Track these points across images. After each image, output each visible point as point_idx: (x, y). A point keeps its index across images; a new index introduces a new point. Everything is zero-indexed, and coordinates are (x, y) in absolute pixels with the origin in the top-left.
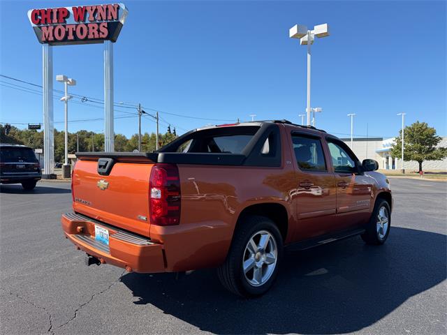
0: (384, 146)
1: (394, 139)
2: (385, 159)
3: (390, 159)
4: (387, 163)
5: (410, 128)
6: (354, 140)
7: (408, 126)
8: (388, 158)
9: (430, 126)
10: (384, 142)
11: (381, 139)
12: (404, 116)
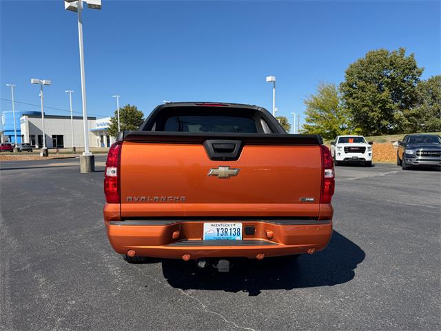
0: (98, 126)
1: (110, 119)
2: (99, 138)
3: (105, 138)
4: (102, 141)
5: (123, 110)
6: (74, 118)
7: (122, 108)
8: (102, 137)
9: (139, 110)
10: (98, 121)
11: (94, 119)
12: (119, 99)
